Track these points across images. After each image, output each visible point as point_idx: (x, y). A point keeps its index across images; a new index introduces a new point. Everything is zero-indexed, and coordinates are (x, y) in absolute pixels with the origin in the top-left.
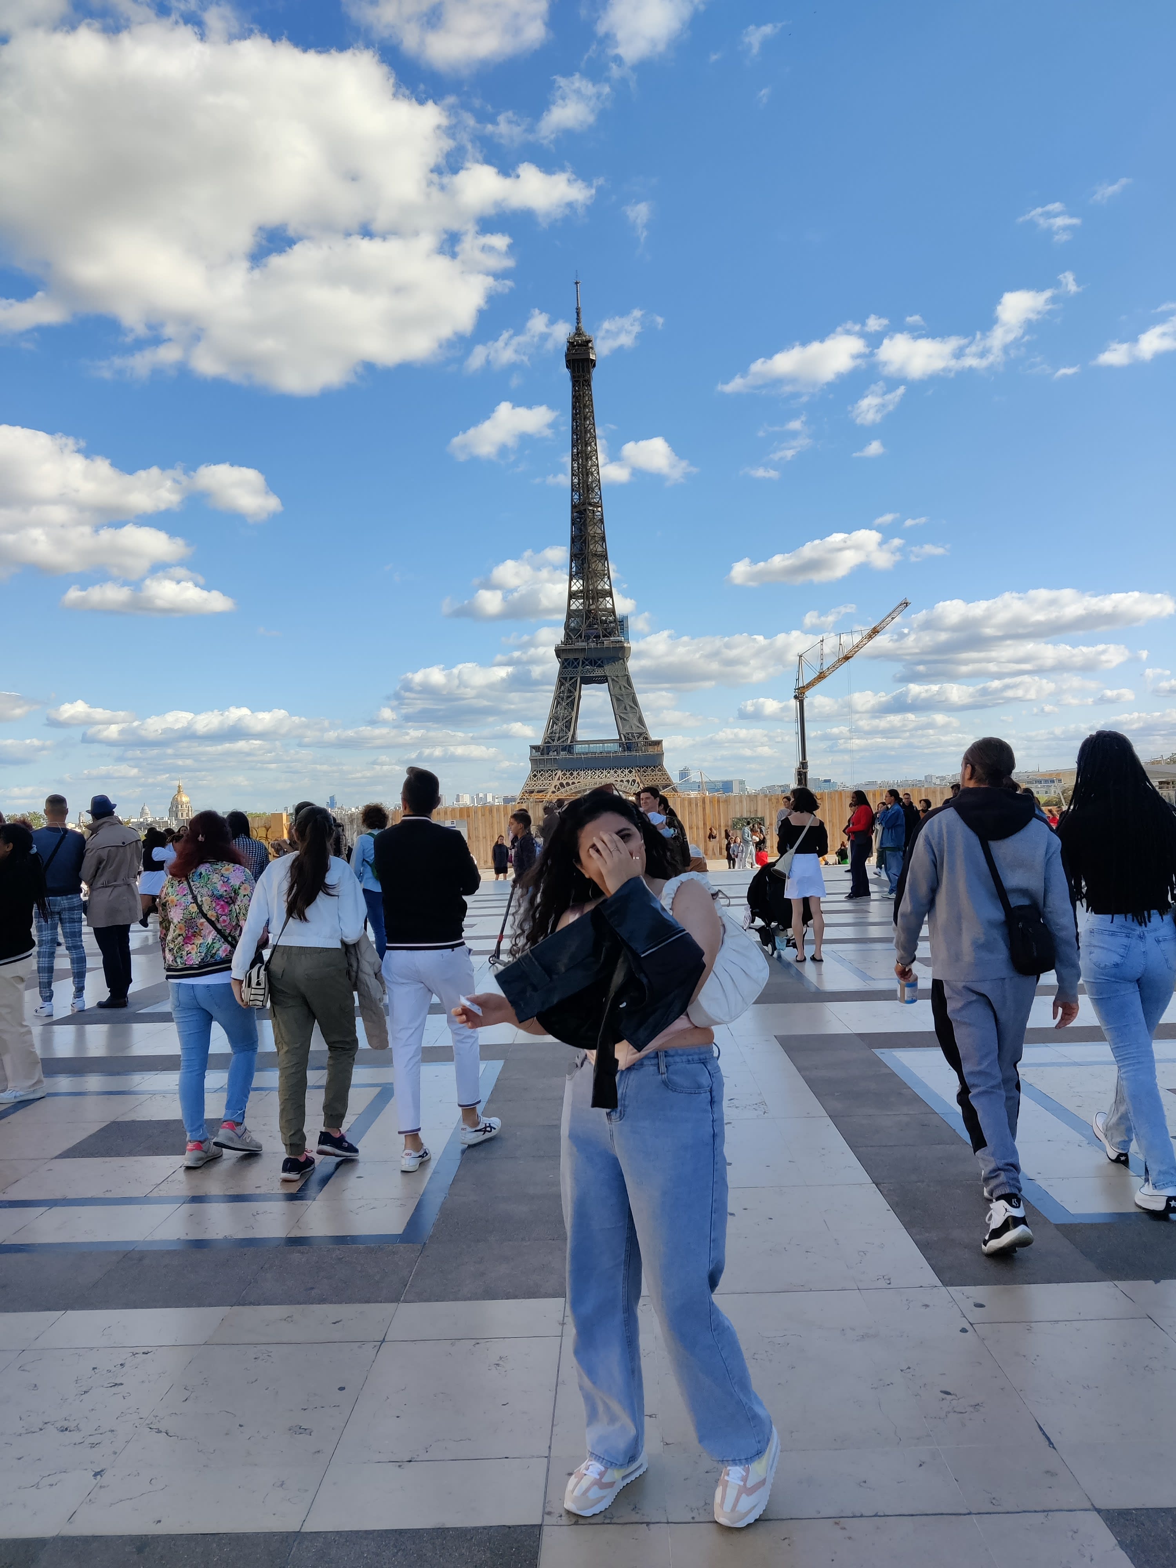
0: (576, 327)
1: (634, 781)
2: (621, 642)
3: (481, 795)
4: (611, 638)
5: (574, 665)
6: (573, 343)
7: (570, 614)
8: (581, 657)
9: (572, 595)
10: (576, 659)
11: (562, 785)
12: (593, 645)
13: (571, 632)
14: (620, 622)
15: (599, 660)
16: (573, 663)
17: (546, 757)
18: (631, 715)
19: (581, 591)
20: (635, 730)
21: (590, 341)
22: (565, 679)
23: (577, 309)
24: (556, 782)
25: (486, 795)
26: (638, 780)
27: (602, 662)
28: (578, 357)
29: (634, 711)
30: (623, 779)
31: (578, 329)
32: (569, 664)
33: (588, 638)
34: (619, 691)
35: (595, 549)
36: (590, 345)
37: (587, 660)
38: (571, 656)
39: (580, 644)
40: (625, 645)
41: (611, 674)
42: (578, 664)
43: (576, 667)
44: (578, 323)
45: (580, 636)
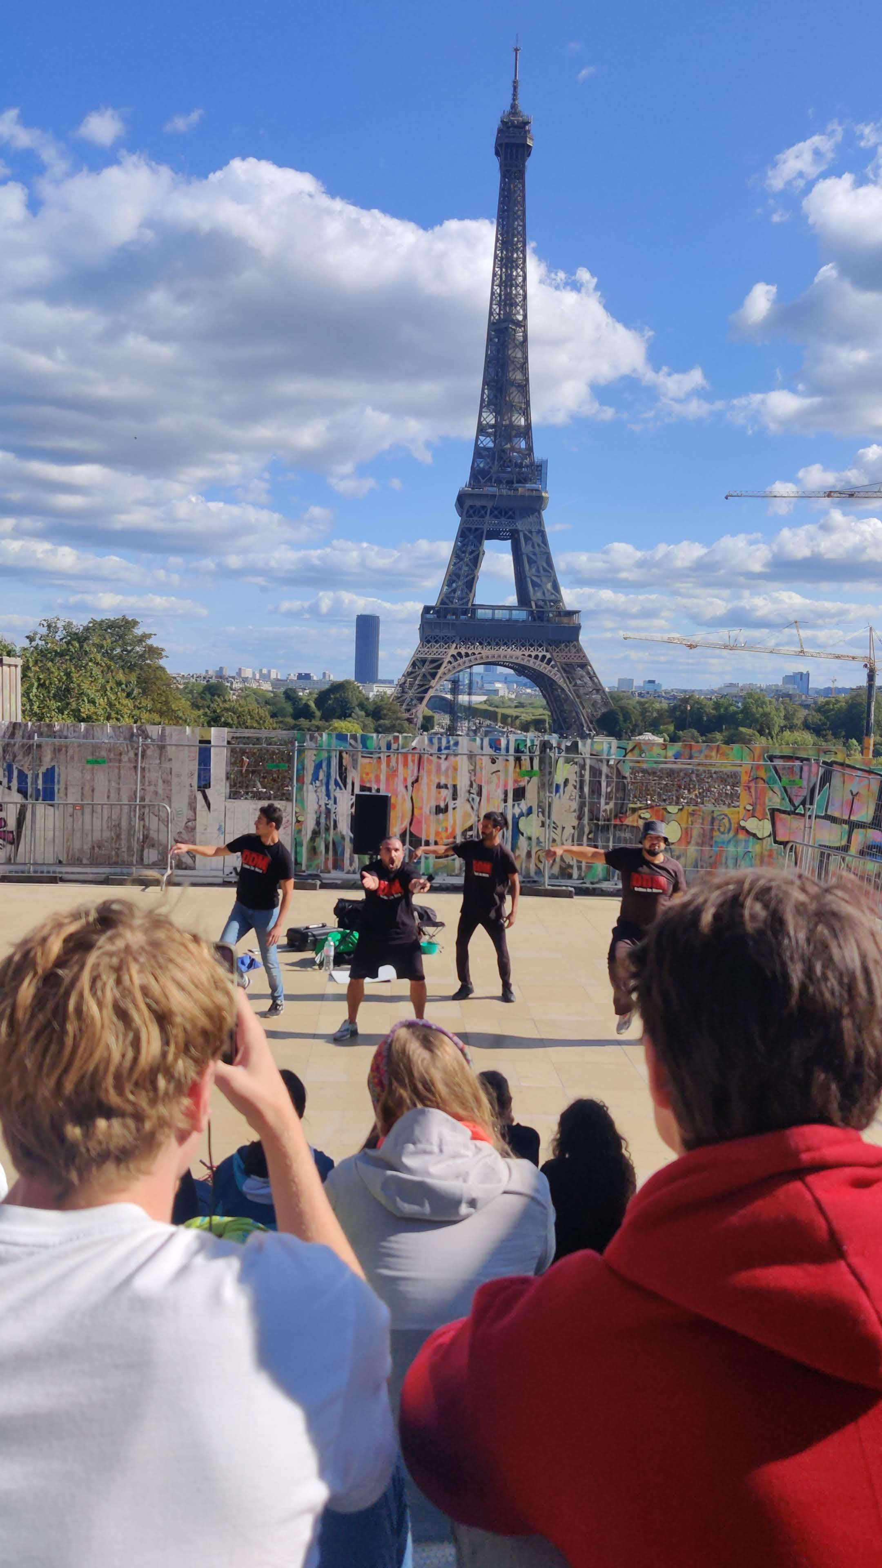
0: (512, 104)
1: (544, 657)
2: (538, 490)
3: (265, 671)
4: (527, 485)
5: (480, 514)
6: (507, 123)
7: (479, 452)
8: (489, 504)
9: (481, 430)
10: (484, 507)
11: (459, 654)
12: (504, 492)
13: (477, 475)
14: (538, 466)
15: (511, 510)
16: (479, 512)
17: (442, 621)
18: (544, 579)
19: (492, 426)
20: (548, 597)
21: (528, 123)
22: (469, 529)
23: (514, 82)
24: (453, 651)
25: (269, 672)
26: (548, 656)
27: (514, 513)
28: (513, 141)
29: (547, 573)
30: (532, 653)
31: (514, 106)
32: (474, 512)
33: (499, 481)
34: (531, 549)
35: (513, 377)
36: (527, 128)
37: (496, 509)
38: (478, 503)
39: (491, 489)
40: (543, 494)
41: (524, 529)
42: (486, 512)
43: (483, 517)
44: (514, 100)
45: (490, 480)
